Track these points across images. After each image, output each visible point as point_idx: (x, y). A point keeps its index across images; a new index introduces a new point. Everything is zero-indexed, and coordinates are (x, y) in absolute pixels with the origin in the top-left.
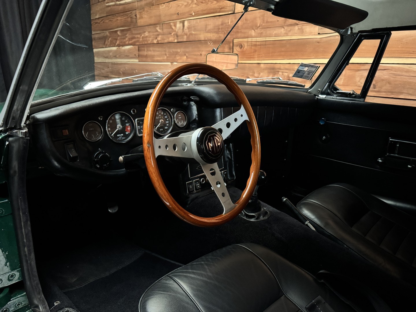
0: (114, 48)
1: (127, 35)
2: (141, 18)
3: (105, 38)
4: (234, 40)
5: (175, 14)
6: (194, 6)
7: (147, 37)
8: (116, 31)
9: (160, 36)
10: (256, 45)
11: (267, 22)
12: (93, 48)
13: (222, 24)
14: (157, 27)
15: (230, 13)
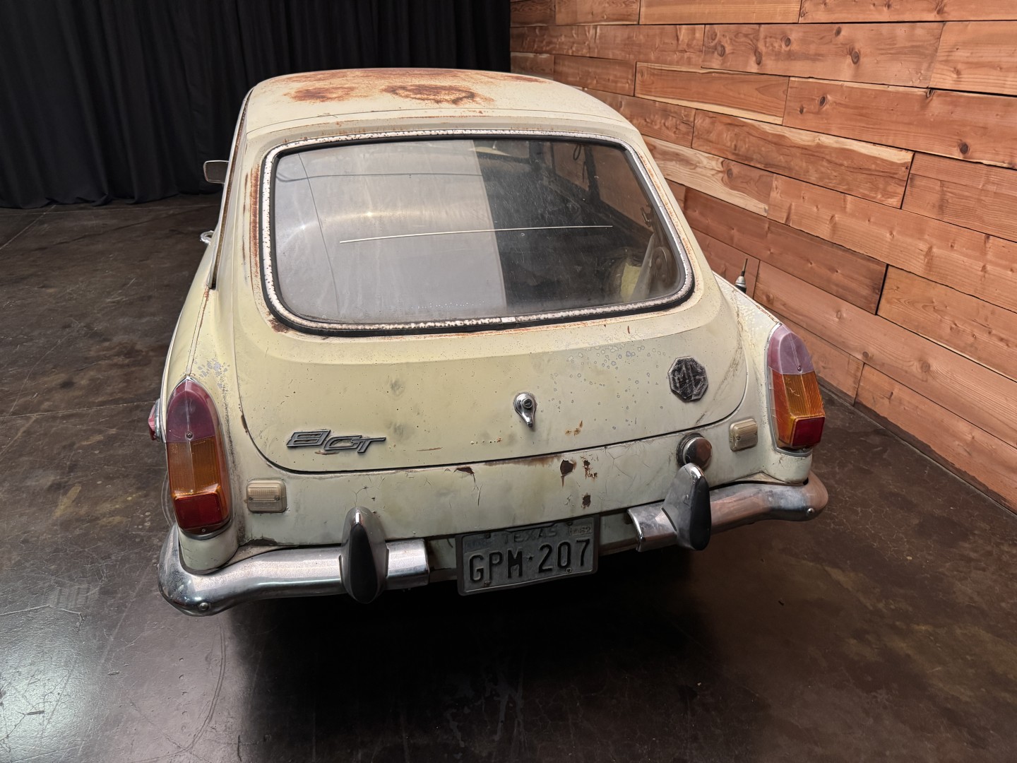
0: (531, 55)
1: (545, 37)
2: (560, 11)
3: (522, 37)
4: (638, 63)
5: (589, 13)
6: (607, 5)
7: (563, 43)
8: (535, 28)
9: (575, 45)
10: (653, 75)
11: (664, 43)
12: (511, 50)
13: (629, 38)
14: (572, 29)
15: (635, 23)
